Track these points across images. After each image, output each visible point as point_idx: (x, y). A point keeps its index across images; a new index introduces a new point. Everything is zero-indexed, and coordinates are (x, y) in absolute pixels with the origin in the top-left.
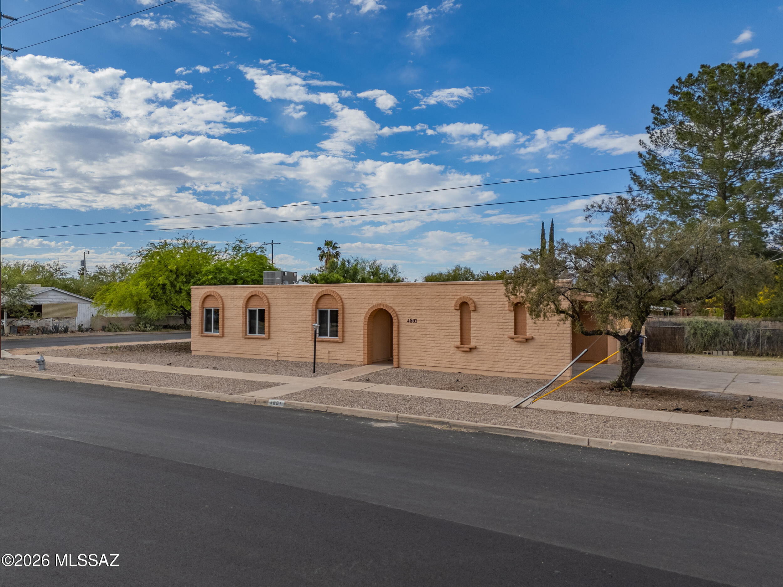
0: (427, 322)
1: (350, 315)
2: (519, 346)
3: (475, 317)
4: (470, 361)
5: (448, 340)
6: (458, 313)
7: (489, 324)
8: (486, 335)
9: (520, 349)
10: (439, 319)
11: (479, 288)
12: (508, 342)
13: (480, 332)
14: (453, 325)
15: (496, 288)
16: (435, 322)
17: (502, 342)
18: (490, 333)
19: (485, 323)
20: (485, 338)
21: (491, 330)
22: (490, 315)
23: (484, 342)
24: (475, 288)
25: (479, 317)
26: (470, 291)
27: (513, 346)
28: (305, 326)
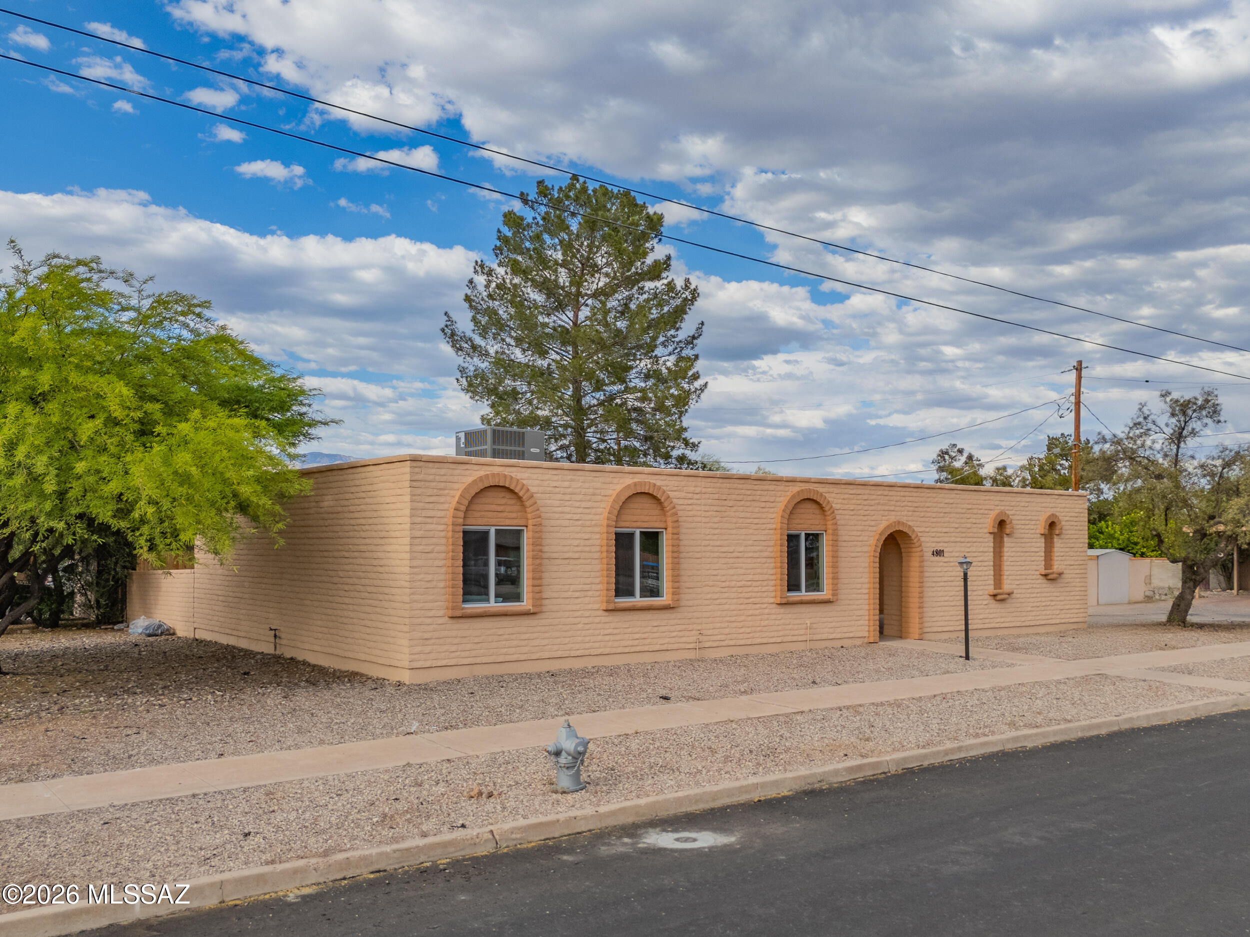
0: (957, 554)
1: (845, 544)
2: (1048, 586)
4: (1004, 615)
5: (980, 583)
6: (991, 539)
7: (1022, 554)
8: (1019, 573)
9: (1050, 590)
10: (970, 549)
11: (1012, 499)
12: (1041, 581)
13: (1013, 568)
14: (986, 559)
17: (1034, 582)
18: (1023, 568)
19: (1018, 554)
20: (1018, 578)
21: (1024, 564)
22: (1023, 540)
23: (1017, 582)
24: (1009, 498)
26: (1004, 503)
27: (1044, 586)
28: (759, 571)
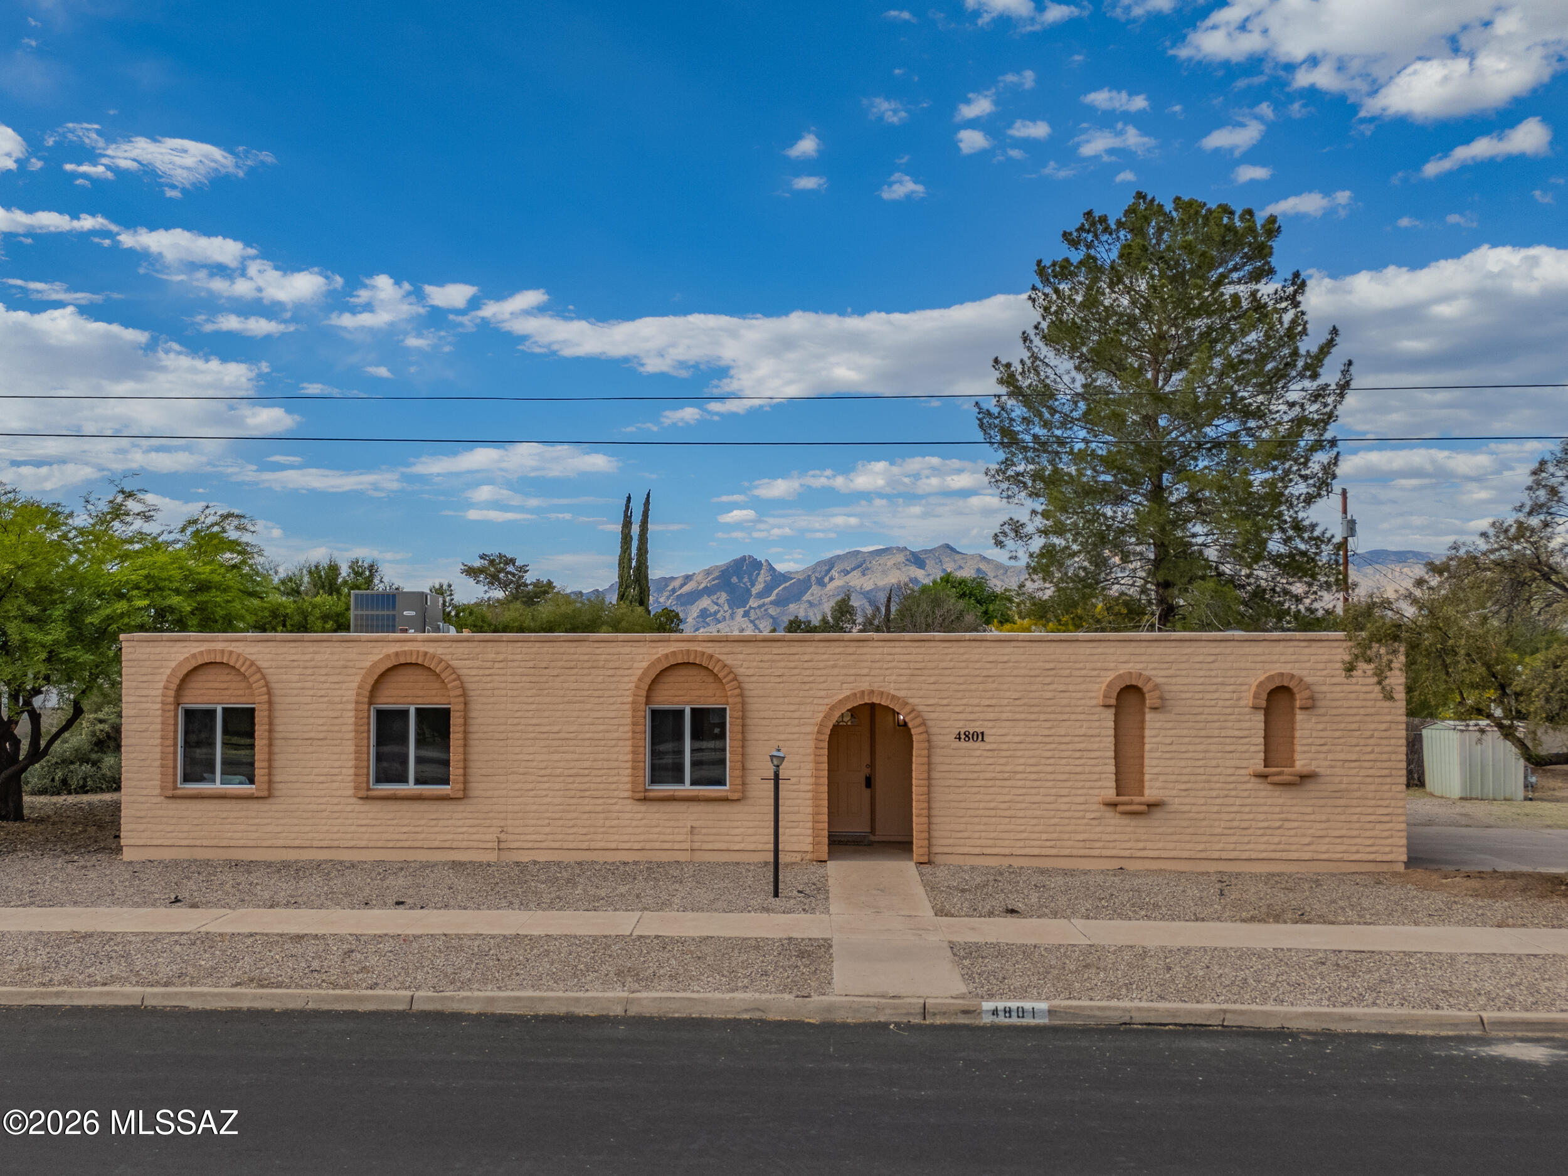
0: (1018, 739)
1: (764, 722)
2: (1277, 794)
3: (1158, 725)
4: (1145, 837)
5: (1080, 784)
6: (1110, 714)
7: (1198, 740)
8: (1188, 770)
9: (1281, 801)
10: (1052, 732)
11: (1168, 651)
12: (1249, 786)
13: (1172, 762)
14: (1096, 746)
15: (1218, 651)
16: (1039, 739)
17: (1232, 786)
18: (1201, 763)
19: (1187, 740)
20: (1185, 778)
21: (1201, 755)
22: (1199, 718)
23: (1183, 786)
24: (1159, 650)
25: (1170, 725)
26: (1143, 658)
27: (1263, 794)
28: (602, 756)
